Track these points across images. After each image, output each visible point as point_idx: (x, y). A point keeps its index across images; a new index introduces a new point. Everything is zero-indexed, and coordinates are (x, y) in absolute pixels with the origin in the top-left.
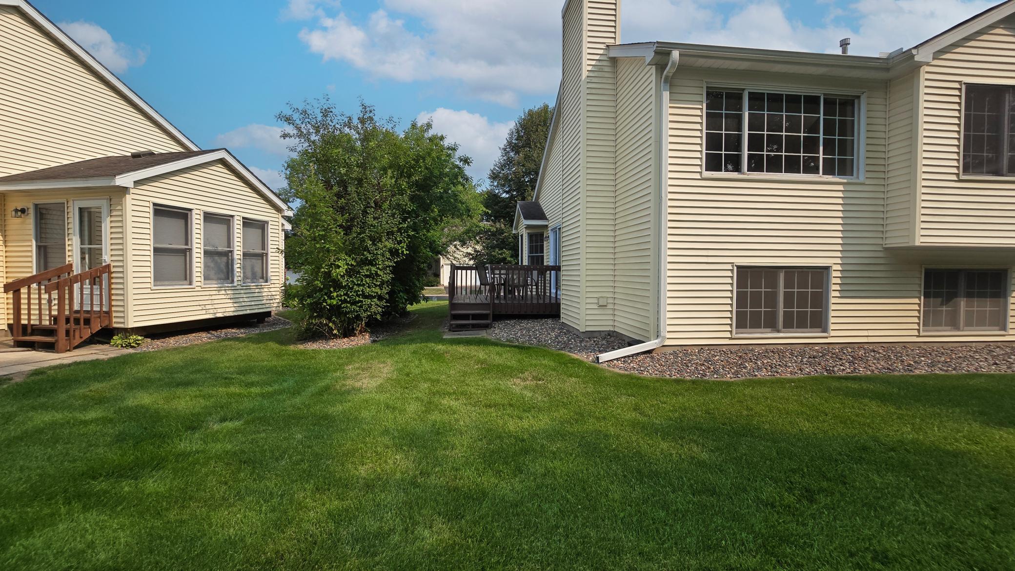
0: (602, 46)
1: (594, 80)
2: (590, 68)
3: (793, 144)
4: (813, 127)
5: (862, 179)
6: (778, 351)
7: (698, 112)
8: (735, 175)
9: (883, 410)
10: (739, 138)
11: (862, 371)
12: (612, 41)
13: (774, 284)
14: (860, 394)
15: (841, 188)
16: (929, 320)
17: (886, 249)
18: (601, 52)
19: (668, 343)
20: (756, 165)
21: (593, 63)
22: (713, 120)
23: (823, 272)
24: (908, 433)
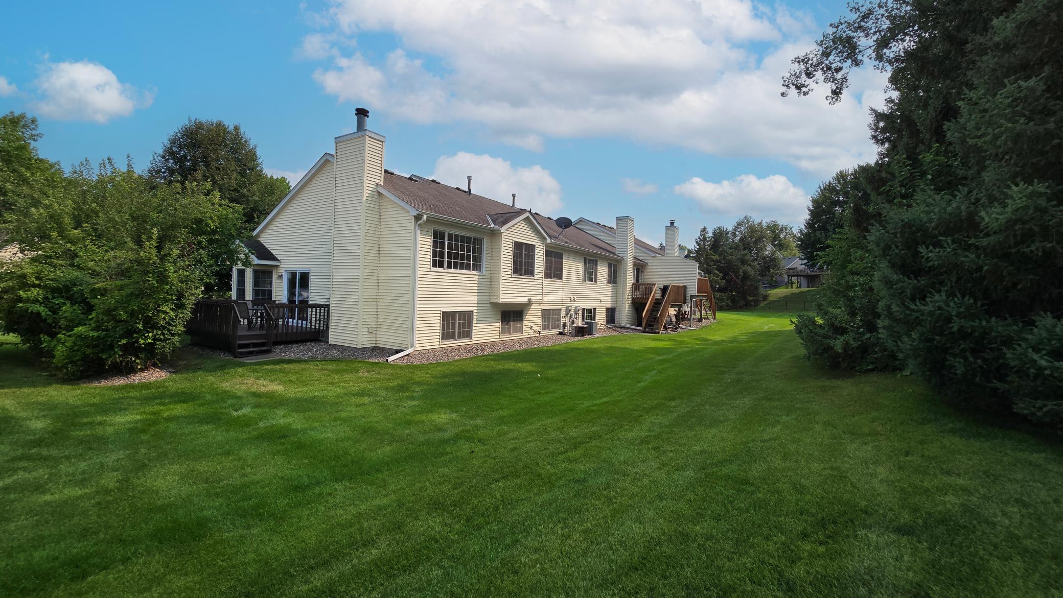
0: (374, 183)
1: (370, 202)
2: (367, 194)
3: (462, 258)
4: (468, 251)
5: (484, 274)
6: (458, 349)
7: (429, 240)
8: (441, 270)
9: (495, 363)
10: (443, 252)
11: (486, 353)
12: (379, 181)
13: (454, 319)
14: (488, 360)
15: (477, 277)
16: (503, 331)
17: (491, 303)
18: (373, 186)
19: (417, 349)
20: (449, 266)
21: (369, 192)
22: (435, 243)
23: (470, 313)
24: (501, 367)
